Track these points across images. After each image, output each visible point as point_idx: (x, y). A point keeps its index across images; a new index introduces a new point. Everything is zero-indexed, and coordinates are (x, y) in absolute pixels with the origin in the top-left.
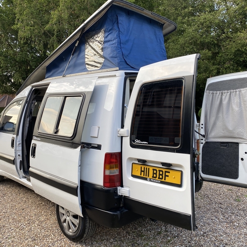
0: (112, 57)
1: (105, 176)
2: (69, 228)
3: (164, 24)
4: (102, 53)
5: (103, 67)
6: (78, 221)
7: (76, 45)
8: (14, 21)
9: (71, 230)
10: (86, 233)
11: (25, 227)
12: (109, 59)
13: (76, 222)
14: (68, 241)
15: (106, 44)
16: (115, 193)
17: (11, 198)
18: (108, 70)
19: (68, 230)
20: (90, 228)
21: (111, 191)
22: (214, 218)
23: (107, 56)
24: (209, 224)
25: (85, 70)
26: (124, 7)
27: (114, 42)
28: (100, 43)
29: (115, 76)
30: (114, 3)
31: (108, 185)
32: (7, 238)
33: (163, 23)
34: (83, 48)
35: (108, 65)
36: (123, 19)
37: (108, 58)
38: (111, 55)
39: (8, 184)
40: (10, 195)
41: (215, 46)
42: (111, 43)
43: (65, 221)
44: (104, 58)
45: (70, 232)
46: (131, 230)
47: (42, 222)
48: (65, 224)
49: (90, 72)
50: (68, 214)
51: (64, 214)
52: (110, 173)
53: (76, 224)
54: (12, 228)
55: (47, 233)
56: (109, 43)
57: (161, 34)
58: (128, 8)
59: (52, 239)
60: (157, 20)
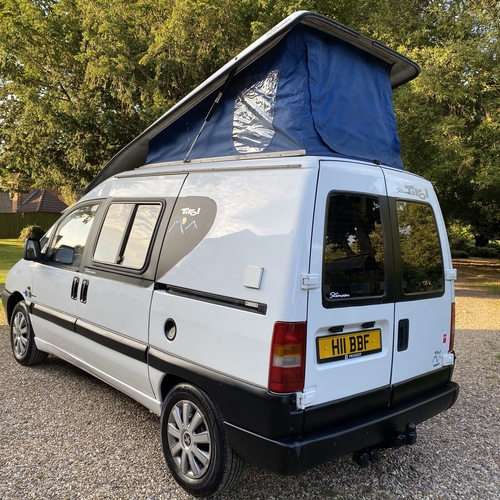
0: (292, 128)
1: (273, 369)
2: (189, 467)
3: (393, 65)
4: (270, 120)
5: (272, 148)
6: (207, 456)
7: (217, 101)
8: (79, 46)
9: (191, 473)
10: (224, 481)
11: (95, 459)
12: (286, 132)
13: (205, 456)
14: (186, 496)
15: (280, 102)
16: (292, 404)
17: (64, 397)
18: (283, 153)
19: (186, 473)
20: (233, 472)
21: (284, 401)
22: (479, 466)
23: (282, 127)
24: (469, 479)
25: (232, 151)
26: (320, 29)
27: (297, 98)
28: (269, 100)
29: (299, 166)
30: (303, 22)
31: (278, 386)
32: (61, 479)
33: (390, 63)
34: (229, 107)
35: (284, 144)
36: (317, 53)
37: (284, 130)
38: (290, 124)
39: (56, 369)
40: (60, 392)
41: (471, 109)
42: (291, 99)
43: (180, 453)
44: (275, 129)
45: (190, 477)
46: (309, 480)
47: (128, 451)
48: (179, 459)
49: (242, 157)
50: (187, 440)
51: (177, 440)
52: (284, 363)
53: (204, 462)
54: (70, 460)
55: (140, 475)
56: (286, 100)
57: (387, 84)
58: (326, 31)
59: (151, 488)
60: (380, 57)
